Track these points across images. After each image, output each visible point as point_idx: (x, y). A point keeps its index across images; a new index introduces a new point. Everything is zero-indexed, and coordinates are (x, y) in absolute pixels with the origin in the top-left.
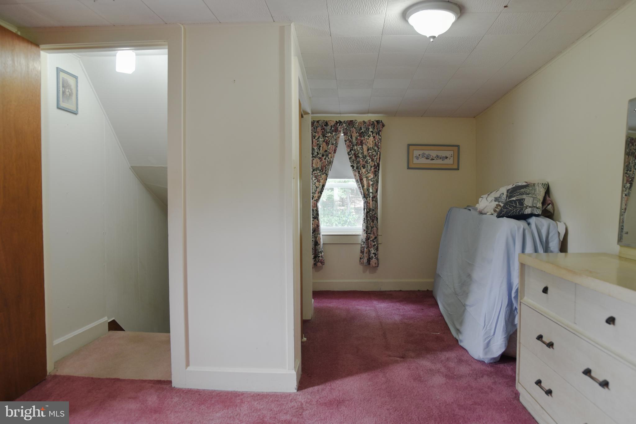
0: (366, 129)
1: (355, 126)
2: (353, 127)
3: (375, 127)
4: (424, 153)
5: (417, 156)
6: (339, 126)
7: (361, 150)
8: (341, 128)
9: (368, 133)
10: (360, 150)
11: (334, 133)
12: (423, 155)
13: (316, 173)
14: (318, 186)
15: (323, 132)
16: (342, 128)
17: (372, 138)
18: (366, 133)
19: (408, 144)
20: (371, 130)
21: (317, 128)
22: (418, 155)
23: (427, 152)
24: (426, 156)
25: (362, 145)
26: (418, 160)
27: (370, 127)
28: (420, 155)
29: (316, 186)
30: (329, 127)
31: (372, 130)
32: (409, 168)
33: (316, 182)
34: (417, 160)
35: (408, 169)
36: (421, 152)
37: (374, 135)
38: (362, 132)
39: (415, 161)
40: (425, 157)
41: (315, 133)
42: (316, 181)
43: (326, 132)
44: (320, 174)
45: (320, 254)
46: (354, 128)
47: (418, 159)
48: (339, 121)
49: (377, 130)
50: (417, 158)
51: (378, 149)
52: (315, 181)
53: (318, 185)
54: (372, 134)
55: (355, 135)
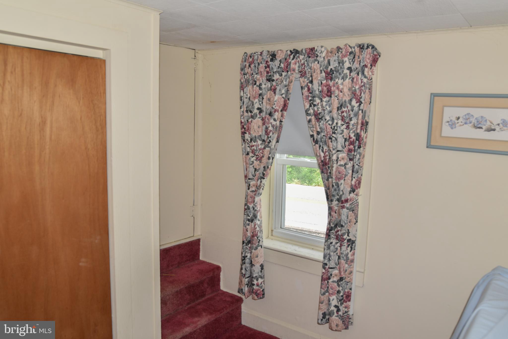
0: (339, 63)
1: (318, 58)
2: (316, 60)
3: (357, 57)
4: (468, 114)
5: (451, 120)
6: (293, 59)
7: (327, 107)
8: (296, 64)
9: (343, 71)
10: (326, 105)
11: (284, 74)
12: (467, 119)
13: (254, 146)
14: (257, 168)
15: (268, 72)
16: (298, 64)
17: (348, 81)
18: (337, 71)
19: (431, 94)
20: (347, 65)
21: (259, 64)
22: (454, 119)
23: (477, 113)
24: (473, 120)
25: (330, 97)
26: (454, 130)
27: (346, 59)
28: (458, 118)
29: (255, 167)
30: (277, 63)
31: (350, 66)
32: (429, 146)
33: (255, 162)
34: (452, 128)
35: (427, 147)
36: (462, 112)
37: (354, 74)
38: (331, 69)
39: (447, 131)
40: (470, 123)
41: (256, 74)
42: (254, 158)
43: (273, 73)
44: (263, 147)
45: (255, 280)
46: (316, 62)
47: (454, 126)
48: (294, 50)
49: (360, 64)
50: (452, 125)
51: (360, 105)
52: (252, 159)
53: (258, 166)
54: (350, 73)
55: (319, 77)
